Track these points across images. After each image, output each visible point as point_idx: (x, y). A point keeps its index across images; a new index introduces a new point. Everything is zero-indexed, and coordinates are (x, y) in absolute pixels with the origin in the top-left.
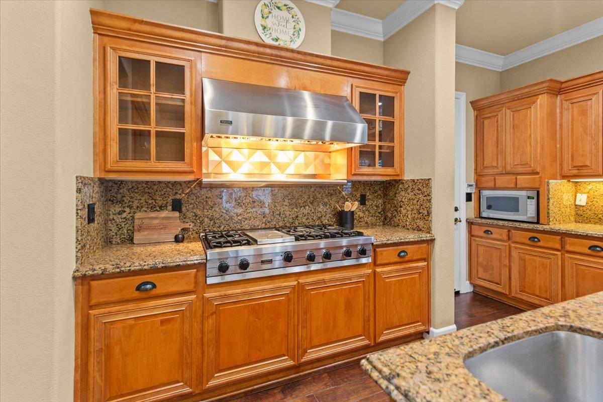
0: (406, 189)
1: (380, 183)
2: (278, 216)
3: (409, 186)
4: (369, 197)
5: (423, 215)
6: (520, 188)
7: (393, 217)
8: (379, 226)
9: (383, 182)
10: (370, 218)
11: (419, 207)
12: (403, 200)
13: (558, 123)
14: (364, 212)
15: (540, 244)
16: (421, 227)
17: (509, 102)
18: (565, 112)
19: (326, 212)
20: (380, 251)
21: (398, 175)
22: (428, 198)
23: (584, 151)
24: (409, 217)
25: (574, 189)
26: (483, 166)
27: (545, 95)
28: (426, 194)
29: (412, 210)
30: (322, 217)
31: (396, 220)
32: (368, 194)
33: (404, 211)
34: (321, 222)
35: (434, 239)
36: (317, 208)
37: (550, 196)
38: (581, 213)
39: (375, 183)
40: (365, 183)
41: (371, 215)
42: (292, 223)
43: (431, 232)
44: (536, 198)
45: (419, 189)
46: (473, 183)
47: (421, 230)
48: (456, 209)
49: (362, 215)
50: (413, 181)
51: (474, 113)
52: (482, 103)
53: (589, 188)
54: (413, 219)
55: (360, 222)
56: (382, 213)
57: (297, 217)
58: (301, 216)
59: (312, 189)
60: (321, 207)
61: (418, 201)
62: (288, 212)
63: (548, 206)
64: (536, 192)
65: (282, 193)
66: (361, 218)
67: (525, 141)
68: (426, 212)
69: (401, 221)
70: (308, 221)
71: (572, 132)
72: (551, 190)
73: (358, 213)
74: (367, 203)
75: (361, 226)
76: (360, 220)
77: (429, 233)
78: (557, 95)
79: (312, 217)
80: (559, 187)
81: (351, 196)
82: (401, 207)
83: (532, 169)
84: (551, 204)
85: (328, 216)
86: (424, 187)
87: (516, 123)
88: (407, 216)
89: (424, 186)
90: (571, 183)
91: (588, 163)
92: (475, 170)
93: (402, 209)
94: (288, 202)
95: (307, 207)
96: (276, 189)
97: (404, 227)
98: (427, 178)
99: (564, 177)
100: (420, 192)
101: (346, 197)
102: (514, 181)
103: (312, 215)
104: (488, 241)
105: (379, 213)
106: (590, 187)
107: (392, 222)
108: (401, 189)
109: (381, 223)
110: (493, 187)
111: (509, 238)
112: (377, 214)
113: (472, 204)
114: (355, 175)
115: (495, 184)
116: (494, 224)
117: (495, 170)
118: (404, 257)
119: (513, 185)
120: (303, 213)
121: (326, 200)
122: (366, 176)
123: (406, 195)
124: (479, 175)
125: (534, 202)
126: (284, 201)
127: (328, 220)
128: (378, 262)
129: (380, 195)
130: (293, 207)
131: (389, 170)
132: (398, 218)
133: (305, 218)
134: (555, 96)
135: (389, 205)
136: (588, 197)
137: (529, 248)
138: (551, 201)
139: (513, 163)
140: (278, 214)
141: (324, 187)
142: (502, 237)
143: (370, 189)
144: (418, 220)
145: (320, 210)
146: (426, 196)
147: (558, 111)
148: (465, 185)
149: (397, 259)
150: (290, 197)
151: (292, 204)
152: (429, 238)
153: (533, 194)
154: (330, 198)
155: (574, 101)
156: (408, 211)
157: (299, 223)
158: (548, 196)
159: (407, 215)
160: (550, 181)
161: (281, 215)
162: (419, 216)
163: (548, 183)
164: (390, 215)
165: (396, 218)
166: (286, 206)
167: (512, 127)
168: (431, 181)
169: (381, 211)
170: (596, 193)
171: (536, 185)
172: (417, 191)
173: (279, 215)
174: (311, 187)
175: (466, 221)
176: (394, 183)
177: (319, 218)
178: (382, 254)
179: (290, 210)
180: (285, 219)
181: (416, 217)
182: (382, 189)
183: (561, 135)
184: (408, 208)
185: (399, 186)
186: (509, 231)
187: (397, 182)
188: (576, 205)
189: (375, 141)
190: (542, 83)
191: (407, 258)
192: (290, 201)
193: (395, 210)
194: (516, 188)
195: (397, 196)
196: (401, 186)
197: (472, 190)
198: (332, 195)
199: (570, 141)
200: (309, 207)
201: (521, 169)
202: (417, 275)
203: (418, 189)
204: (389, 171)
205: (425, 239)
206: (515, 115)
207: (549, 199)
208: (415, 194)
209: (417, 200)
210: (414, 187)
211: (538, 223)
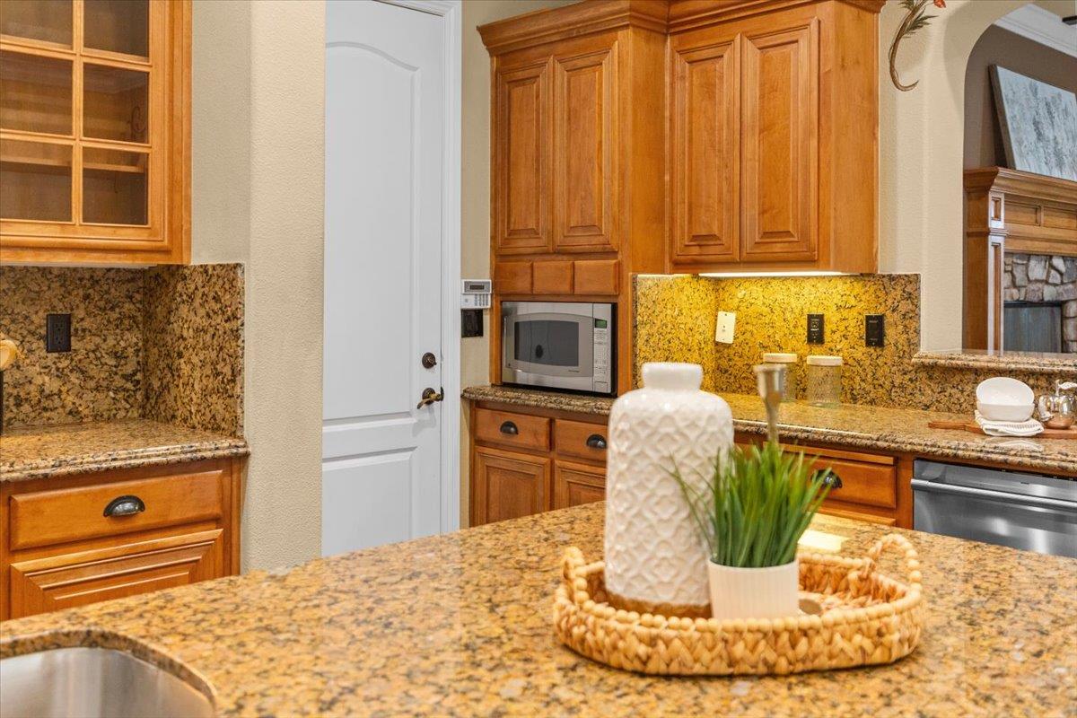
0: (191, 298)
1: (130, 276)
3: (196, 288)
4: (86, 324)
5: (223, 380)
6: (581, 295)
7: (165, 388)
8: (124, 420)
9: (142, 272)
10: (89, 396)
11: (215, 353)
12: (185, 334)
13: (667, 114)
14: (60, 374)
17: (562, 40)
18: (678, 85)
20: (26, 502)
21: (167, 252)
22: (235, 325)
23: (709, 197)
24: (196, 387)
25: (712, 296)
26: (508, 228)
27: (630, 32)
28: (229, 312)
29: (203, 364)
31: (170, 399)
32: (80, 313)
33: (186, 369)
35: (247, 455)
37: (639, 318)
38: (724, 363)
39: (111, 275)
40: (67, 277)
41: (92, 384)
43: (239, 434)
44: (609, 325)
45: (217, 299)
46: (486, 279)
47: (219, 427)
48: (429, 361)
49: (52, 385)
50: (205, 269)
51: (492, 62)
52: (506, 34)
53: (740, 295)
54: (205, 392)
55: (45, 409)
56: (139, 376)
61: (213, 336)
63: (634, 346)
64: (609, 306)
66: (49, 397)
67: (590, 161)
68: (227, 370)
69: (179, 403)
71: (691, 140)
72: (642, 300)
73: (38, 380)
74: (75, 344)
75: (52, 426)
76: (45, 403)
77: (233, 435)
78: (666, 35)
80: (667, 295)
82: (180, 355)
83: (601, 239)
84: (640, 343)
86: (226, 290)
87: (573, 105)
88: (193, 385)
89: (227, 286)
90: (702, 282)
91: (716, 231)
92: (492, 238)
93: (182, 361)
97: (185, 420)
98: (232, 262)
99: (678, 266)
100: (219, 306)
102: (569, 273)
104: (510, 455)
105: (126, 377)
107: (162, 407)
108: (181, 295)
109: (135, 413)
110: (529, 292)
111: (551, 444)
112: (118, 382)
113: (484, 344)
115: (532, 284)
116: (519, 402)
117: (534, 242)
118: (127, 516)
119: (565, 288)
122: (31, 253)
124: (503, 256)
125: (606, 334)
128: (22, 539)
129: (133, 317)
131: (123, 232)
132: (173, 392)
134: (660, 37)
135: (155, 350)
136: (738, 321)
137: (587, 468)
138: (643, 332)
139: (569, 222)
142: (538, 441)
143: (87, 297)
144: (214, 397)
146: (229, 319)
147: (667, 79)
148: (459, 286)
149: (106, 526)
152: (226, 452)
155: (696, 56)
156: (193, 367)
158: (634, 318)
159: (191, 380)
160: (639, 276)
162: (216, 383)
163: (634, 280)
164: (156, 384)
165: (169, 391)
167: (565, 117)
168: (239, 272)
169: (134, 374)
170: (750, 311)
171: (611, 288)
172: (213, 304)
175: (462, 396)
176: (165, 275)
178: (38, 512)
181: (210, 386)
182: (139, 297)
183: (672, 146)
185: (175, 287)
186: (551, 422)
187: (172, 276)
188: (717, 344)
189: (69, 132)
191: (141, 521)
194: (573, 297)
195: (172, 319)
196: (179, 287)
197: (484, 302)
199: (686, 167)
201: (583, 241)
202: (184, 570)
203: (214, 298)
204: (128, 235)
205: (208, 454)
206: (572, 79)
207: (636, 326)
208: (208, 315)
209: (212, 330)
210: (206, 290)
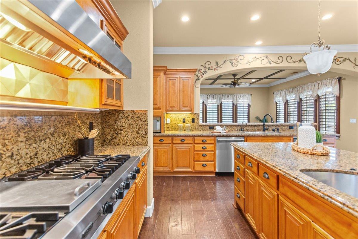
0: (127, 117)
2: (9, 160)
3: (129, 115)
5: (141, 135)
7: (113, 138)
11: (138, 129)
12: (124, 125)
13: (165, 87)
15: (164, 142)
16: (139, 143)
18: (167, 83)
19: (65, 142)
21: (121, 107)
22: (146, 123)
23: (174, 101)
25: (166, 116)
27: (163, 73)
28: (144, 120)
29: (132, 132)
30: (62, 148)
31: (116, 141)
32: (94, 122)
33: (124, 133)
34: (62, 154)
36: (57, 140)
38: (168, 126)
42: (30, 164)
43: (148, 145)
47: (140, 145)
50: (133, 111)
54: (133, 138)
56: (101, 136)
57: (36, 154)
58: (41, 152)
59: (53, 118)
60: (62, 138)
61: (137, 125)
62: (25, 150)
65: (15, 124)
68: (144, 133)
69: (121, 141)
70: (49, 156)
71: (170, 92)
77: (146, 145)
78: (165, 74)
79: (53, 151)
81: (84, 125)
82: (121, 130)
83: (158, 107)
85: (67, 146)
86: (142, 116)
88: (128, 137)
91: (175, 106)
93: (122, 132)
94: (25, 137)
95: (48, 140)
96: (5, 118)
97: (124, 145)
98: (145, 110)
100: (139, 119)
101: (81, 125)
103: (53, 148)
106: (171, 116)
107: (112, 143)
108: (121, 117)
109: (101, 145)
114: (105, 104)
120: (43, 148)
121: (65, 130)
122: (109, 106)
123: (128, 122)
125: (159, 122)
126: (19, 136)
127: (67, 151)
129: (100, 122)
130: (30, 142)
132: (118, 139)
133: (46, 153)
136: (170, 120)
137: (159, 145)
140: (9, 157)
141: (64, 116)
143: (95, 118)
144: (138, 138)
145: (60, 141)
146: (144, 121)
150: (26, 130)
151: (30, 139)
153: (159, 119)
154: (68, 127)
155: (171, 78)
156: (128, 132)
157: (39, 162)
159: (127, 135)
161: (15, 157)
162: (138, 136)
165: (116, 139)
166: (22, 141)
168: (147, 112)
170: (173, 118)
171: (160, 115)
172: (137, 119)
173: (11, 157)
174: (52, 116)
176: (114, 112)
177: (60, 150)
179: (27, 147)
180: (21, 161)
181: (136, 136)
182: (101, 117)
184: (128, 130)
185: (119, 115)
187: (117, 112)
188: (167, 123)
190: (163, 67)
192: (26, 135)
193: (116, 133)
195: (117, 122)
196: (121, 115)
198: (70, 124)
199: (169, 96)
200: (50, 139)
203: (137, 117)
204: (119, 103)
208: (134, 121)
210: (134, 115)
211: (161, 133)
